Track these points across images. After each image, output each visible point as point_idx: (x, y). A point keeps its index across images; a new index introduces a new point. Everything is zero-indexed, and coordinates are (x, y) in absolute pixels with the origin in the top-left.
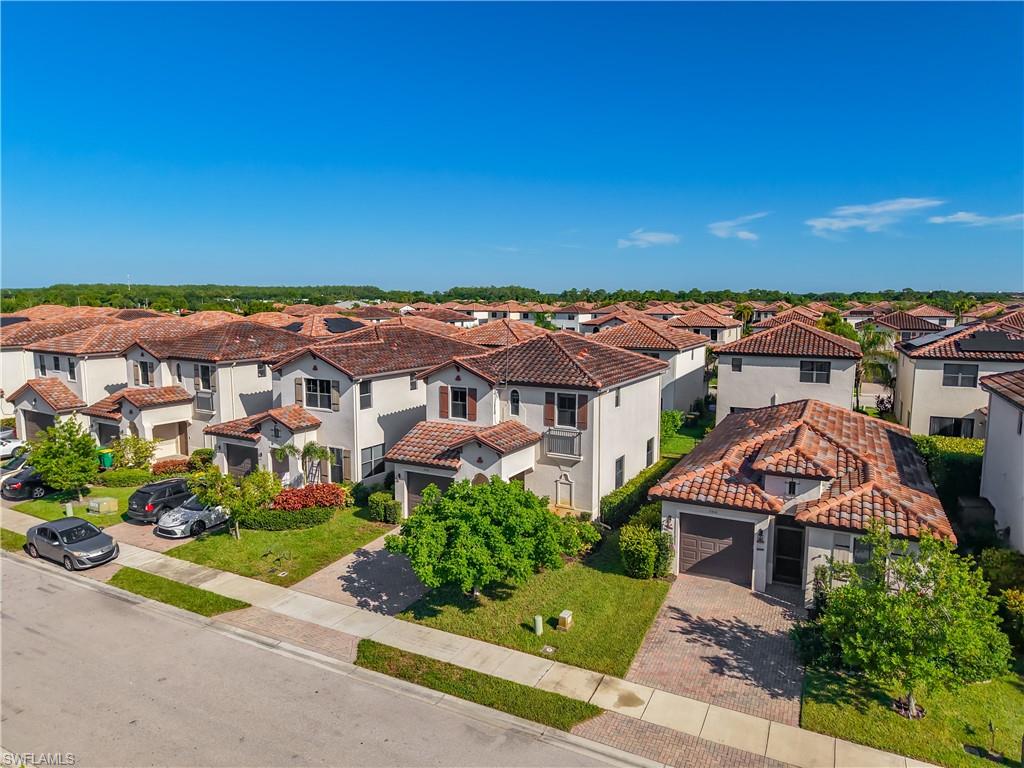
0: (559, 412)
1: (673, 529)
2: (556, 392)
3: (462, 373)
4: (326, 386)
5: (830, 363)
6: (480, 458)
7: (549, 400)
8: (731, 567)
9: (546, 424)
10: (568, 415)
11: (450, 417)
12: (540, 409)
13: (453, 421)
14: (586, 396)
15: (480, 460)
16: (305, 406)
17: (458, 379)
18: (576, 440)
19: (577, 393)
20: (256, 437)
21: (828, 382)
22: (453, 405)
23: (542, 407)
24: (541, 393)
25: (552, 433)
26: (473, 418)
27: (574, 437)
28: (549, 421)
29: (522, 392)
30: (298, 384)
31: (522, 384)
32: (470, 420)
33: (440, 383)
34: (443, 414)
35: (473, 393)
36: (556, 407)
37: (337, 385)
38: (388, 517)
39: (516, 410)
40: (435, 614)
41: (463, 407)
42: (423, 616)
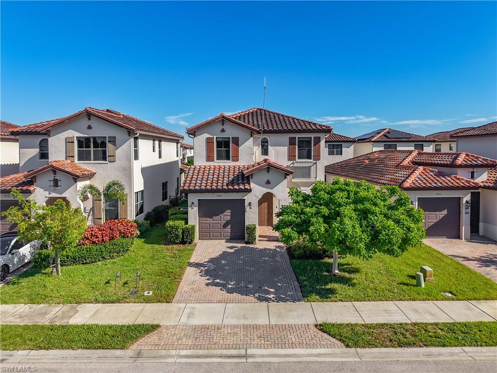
0: (299, 150)
2: (297, 136)
3: (228, 125)
5: (342, 145)
6: (268, 181)
7: (292, 142)
9: (289, 159)
10: (305, 152)
11: (215, 160)
12: (285, 150)
13: (217, 163)
14: (320, 137)
15: (268, 182)
16: (76, 161)
17: (223, 131)
18: (313, 169)
19: (312, 136)
20: (31, 188)
21: (341, 154)
22: (218, 151)
23: (287, 147)
24: (286, 138)
25: (296, 165)
26: (236, 159)
27: (310, 167)
28: (291, 157)
29: (270, 138)
30: (69, 141)
31: (270, 132)
32: (233, 160)
33: (206, 135)
34: (209, 158)
35: (236, 141)
36: (297, 147)
37: (113, 140)
38: (186, 238)
39: (265, 152)
40: (332, 291)
41: (228, 152)
42: (326, 295)
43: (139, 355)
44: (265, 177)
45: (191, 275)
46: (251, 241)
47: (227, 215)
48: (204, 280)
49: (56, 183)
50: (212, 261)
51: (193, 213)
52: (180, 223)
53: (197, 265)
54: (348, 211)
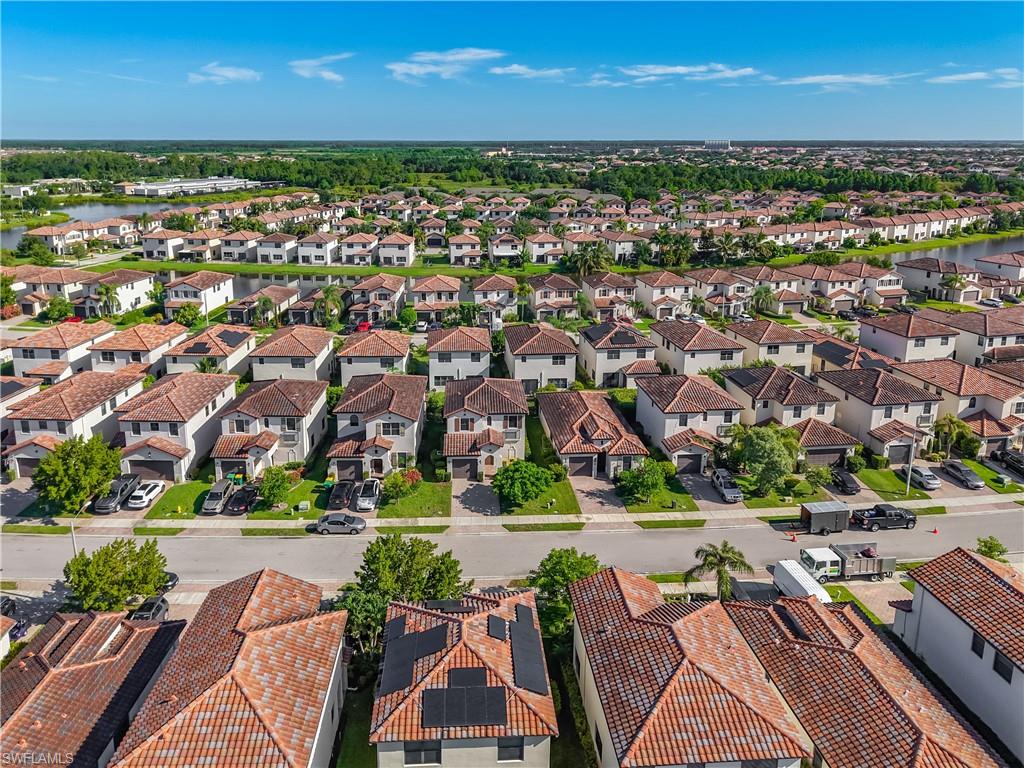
0: (509, 423)
1: (566, 462)
2: (508, 416)
3: (467, 412)
4: (396, 425)
5: (565, 356)
7: (506, 418)
8: (586, 472)
10: (513, 424)
12: (501, 423)
13: (461, 432)
14: (522, 416)
15: (490, 450)
16: (383, 436)
17: (464, 415)
18: (517, 433)
19: (517, 415)
20: (363, 455)
21: (565, 364)
22: (461, 426)
24: (501, 417)
25: (507, 431)
28: (505, 427)
29: (493, 417)
30: (378, 425)
31: (492, 414)
32: (471, 431)
33: (455, 417)
34: (456, 430)
35: (472, 420)
36: (508, 421)
37: (403, 425)
38: (447, 479)
39: (490, 424)
40: (513, 511)
41: (467, 426)
42: (510, 513)
43: (447, 535)
44: (489, 448)
45: (455, 503)
46: (482, 481)
47: (468, 466)
48: (462, 506)
49: (376, 452)
50: (463, 494)
51: (450, 467)
52: (442, 471)
53: (457, 497)
54: (517, 483)
